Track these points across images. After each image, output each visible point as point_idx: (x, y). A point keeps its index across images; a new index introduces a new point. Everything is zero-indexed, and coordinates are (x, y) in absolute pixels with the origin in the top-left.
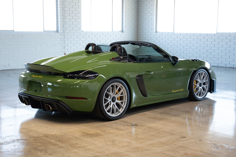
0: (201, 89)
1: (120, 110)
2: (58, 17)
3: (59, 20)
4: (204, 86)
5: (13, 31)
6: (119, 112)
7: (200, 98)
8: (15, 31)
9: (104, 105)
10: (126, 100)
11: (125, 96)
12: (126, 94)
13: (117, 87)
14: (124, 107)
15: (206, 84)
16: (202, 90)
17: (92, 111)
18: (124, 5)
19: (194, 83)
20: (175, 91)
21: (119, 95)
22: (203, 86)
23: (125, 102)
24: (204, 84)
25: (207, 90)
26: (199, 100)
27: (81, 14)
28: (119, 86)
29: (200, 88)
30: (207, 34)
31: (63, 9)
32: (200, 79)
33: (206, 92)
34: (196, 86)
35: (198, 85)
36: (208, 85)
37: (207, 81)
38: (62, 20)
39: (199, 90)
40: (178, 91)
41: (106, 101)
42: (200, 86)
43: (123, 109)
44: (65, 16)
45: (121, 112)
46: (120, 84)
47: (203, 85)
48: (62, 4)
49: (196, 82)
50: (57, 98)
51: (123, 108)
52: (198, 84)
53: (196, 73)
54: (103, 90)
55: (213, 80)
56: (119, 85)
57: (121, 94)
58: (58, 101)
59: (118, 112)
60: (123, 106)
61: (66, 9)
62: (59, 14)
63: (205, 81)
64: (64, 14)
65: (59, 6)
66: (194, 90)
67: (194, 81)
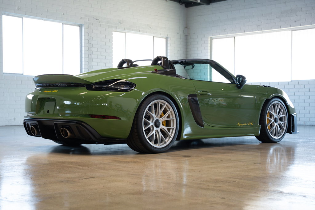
0: (276, 126)
1: (166, 140)
2: (82, 59)
3: (83, 63)
4: (281, 123)
5: (23, 74)
6: (165, 143)
7: (276, 138)
8: (24, 74)
9: (144, 129)
10: (175, 126)
11: (173, 120)
12: (174, 118)
13: (161, 106)
14: (172, 136)
15: (283, 120)
16: (279, 128)
17: (126, 137)
18: (169, 48)
19: (268, 117)
20: (242, 125)
21: (165, 118)
22: (279, 122)
23: (173, 129)
24: (281, 119)
25: (285, 128)
26: (275, 140)
27: (112, 56)
28: (165, 106)
29: (275, 124)
30: (279, 83)
31: (89, 49)
32: (276, 112)
33: (284, 131)
34: (270, 121)
35: (273, 121)
36: (286, 122)
37: (285, 116)
38: (87, 63)
39: (274, 127)
40: (245, 124)
41: (146, 124)
42: (276, 121)
43: (171, 139)
44: (91, 58)
45: (168, 143)
46: (167, 103)
47: (279, 120)
48: (87, 42)
49: (269, 116)
50: (79, 118)
51: (170, 137)
52: (272, 118)
53: (270, 103)
54: (142, 107)
55: (293, 116)
56: (165, 104)
57: (167, 117)
58: (79, 122)
59: (163, 143)
60: (170, 134)
61: (93, 49)
62: (83, 56)
63: (281, 116)
64: (90, 55)
65: (83, 45)
66: (268, 126)
67: (267, 114)
